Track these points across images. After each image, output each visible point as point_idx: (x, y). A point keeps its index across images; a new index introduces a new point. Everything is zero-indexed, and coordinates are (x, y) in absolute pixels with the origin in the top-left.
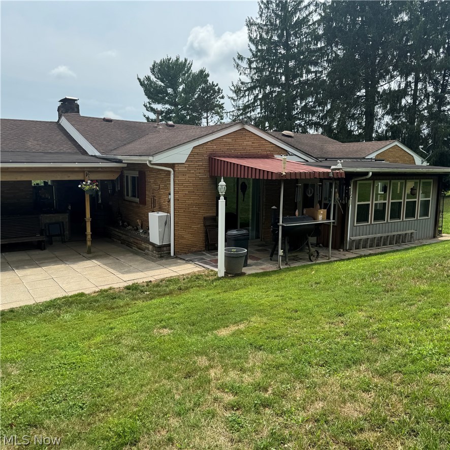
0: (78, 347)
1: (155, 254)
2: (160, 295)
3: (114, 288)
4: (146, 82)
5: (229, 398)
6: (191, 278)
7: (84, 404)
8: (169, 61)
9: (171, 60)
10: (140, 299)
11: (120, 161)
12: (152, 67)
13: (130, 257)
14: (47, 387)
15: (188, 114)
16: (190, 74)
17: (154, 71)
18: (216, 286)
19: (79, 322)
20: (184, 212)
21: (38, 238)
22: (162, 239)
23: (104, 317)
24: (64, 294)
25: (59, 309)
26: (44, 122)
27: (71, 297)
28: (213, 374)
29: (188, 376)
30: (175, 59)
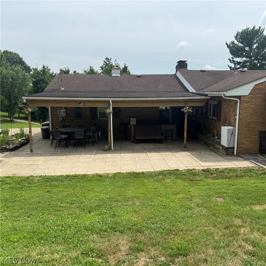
0: (169, 198)
1: (224, 153)
2: (223, 178)
3: (196, 169)
4: (231, 45)
5: (250, 248)
6: (246, 170)
7: (165, 228)
8: (248, 29)
9: (250, 29)
10: (210, 178)
11: (207, 95)
12: (236, 35)
13: (208, 152)
14: (149, 215)
15: (259, 62)
16: (262, 36)
17: (237, 38)
18: (262, 178)
19: (174, 185)
20: (245, 127)
21: (160, 137)
22: (229, 143)
23: (187, 185)
24: (169, 169)
25: (165, 176)
26: (168, 75)
27: (172, 170)
28: (242, 231)
29: (227, 228)
30: (252, 28)
